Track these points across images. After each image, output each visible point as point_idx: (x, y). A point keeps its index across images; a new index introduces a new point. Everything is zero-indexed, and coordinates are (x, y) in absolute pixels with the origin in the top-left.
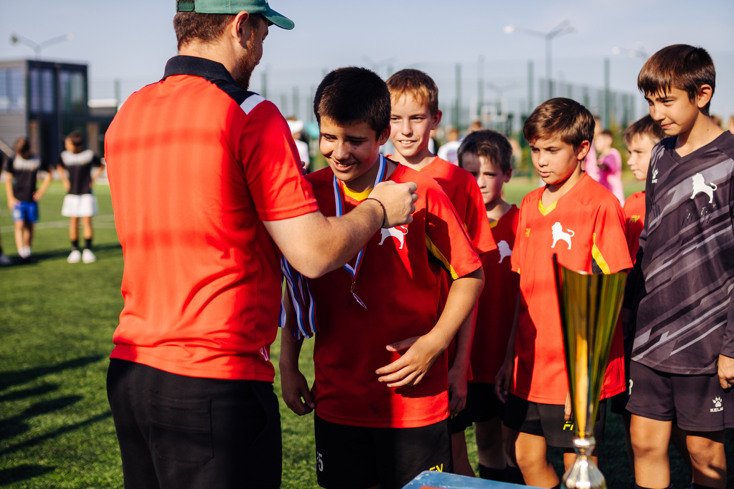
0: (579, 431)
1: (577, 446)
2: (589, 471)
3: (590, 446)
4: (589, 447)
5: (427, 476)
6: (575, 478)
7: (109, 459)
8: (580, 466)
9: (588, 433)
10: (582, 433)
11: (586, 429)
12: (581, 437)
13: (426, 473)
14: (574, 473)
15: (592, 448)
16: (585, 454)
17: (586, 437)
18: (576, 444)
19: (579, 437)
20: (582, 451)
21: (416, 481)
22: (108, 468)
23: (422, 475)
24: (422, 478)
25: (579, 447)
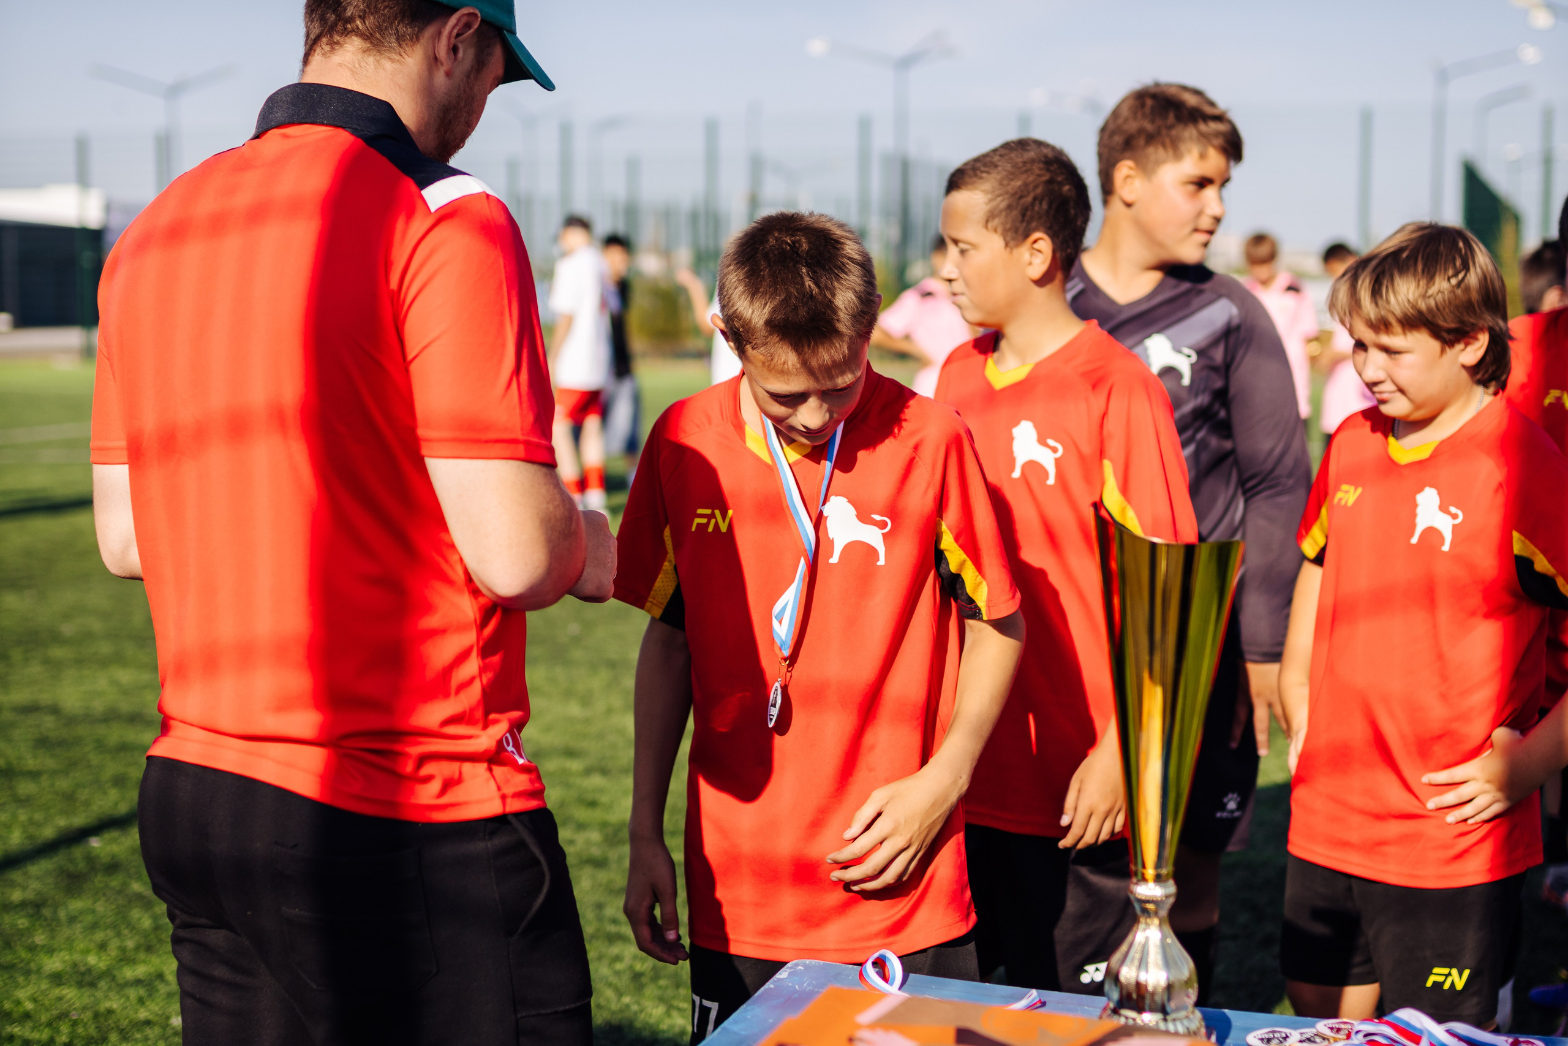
0: (1144, 867)
1: (1139, 897)
2: (1164, 947)
3: (1167, 897)
4: (1164, 899)
5: (801, 969)
6: (1136, 963)
7: (22, 961)
8: (1147, 939)
9: (1164, 871)
10: (1150, 872)
11: (1158, 865)
12: (1149, 881)
13: (797, 965)
14: (1135, 953)
15: (1172, 900)
16: (1156, 913)
17: (1158, 879)
18: (1139, 894)
19: (1144, 879)
20: (1151, 906)
21: (779, 980)
22: (21, 979)
23: (791, 968)
24: (790, 974)
25: (1143, 898)
